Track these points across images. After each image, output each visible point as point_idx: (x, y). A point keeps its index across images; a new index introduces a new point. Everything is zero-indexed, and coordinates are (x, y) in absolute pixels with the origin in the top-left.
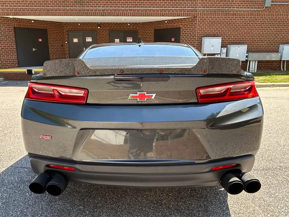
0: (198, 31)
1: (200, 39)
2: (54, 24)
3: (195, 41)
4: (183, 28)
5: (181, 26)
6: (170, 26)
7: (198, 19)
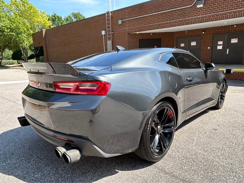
2: (167, 34)
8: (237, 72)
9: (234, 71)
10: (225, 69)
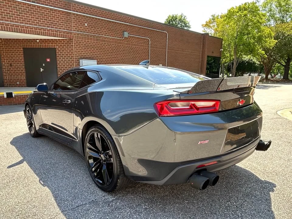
0: (75, 53)
1: (77, 60)
3: (73, 62)
4: (58, 49)
5: (57, 47)
6: (43, 45)
7: (74, 42)
8: (19, 95)
9: (16, 95)
10: (5, 93)
